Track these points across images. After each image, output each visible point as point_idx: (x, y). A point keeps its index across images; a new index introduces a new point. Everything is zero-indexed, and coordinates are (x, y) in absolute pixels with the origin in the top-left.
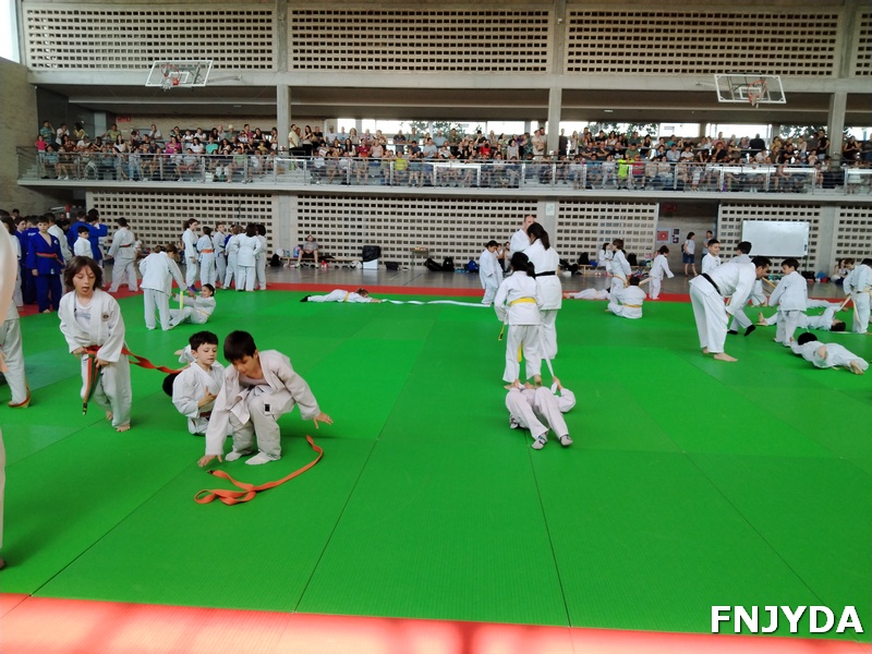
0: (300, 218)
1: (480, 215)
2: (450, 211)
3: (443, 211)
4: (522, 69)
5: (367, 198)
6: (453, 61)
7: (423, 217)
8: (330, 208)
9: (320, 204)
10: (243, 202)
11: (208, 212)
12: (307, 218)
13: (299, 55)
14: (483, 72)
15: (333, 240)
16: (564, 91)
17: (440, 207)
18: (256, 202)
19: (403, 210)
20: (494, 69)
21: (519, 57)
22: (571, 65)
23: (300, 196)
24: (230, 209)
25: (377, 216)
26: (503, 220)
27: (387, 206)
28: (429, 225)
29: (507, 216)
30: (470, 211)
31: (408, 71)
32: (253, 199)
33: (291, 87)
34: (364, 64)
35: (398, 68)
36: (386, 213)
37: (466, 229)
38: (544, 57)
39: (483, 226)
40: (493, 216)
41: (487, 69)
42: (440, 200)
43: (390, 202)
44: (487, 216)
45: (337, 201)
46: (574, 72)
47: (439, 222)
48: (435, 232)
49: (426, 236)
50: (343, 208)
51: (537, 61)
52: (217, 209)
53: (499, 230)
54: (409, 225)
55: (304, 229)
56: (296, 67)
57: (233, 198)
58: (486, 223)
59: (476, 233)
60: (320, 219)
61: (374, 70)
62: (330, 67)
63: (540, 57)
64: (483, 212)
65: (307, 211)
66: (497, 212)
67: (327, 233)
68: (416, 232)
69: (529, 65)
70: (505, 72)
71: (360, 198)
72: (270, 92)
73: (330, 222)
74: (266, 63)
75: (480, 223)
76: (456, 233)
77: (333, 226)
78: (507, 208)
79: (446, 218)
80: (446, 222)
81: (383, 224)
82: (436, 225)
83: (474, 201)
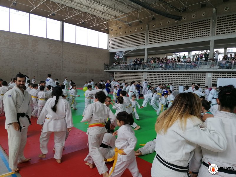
0: (148, 78)
2: (181, 76)
3: (179, 76)
4: (202, 36)
5: (161, 73)
6: (183, 37)
7: (174, 77)
8: (154, 75)
9: (152, 74)
11: (132, 76)
13: (150, 41)
14: (191, 39)
15: (154, 83)
16: (215, 40)
18: (140, 74)
19: (169, 75)
20: (194, 37)
21: (201, 33)
22: (217, 33)
23: (148, 73)
24: (135, 76)
25: (163, 77)
27: (166, 74)
28: (175, 79)
29: (196, 77)
30: (186, 76)
31: (172, 41)
33: (148, 48)
34: (163, 41)
35: (170, 41)
36: (166, 76)
37: (185, 81)
38: (209, 32)
39: (189, 80)
40: (193, 77)
41: (192, 37)
42: (178, 73)
43: (167, 74)
44: (191, 77)
45: (155, 73)
46: (218, 35)
47: (178, 78)
48: (177, 81)
49: (174, 82)
50: (156, 75)
51: (207, 33)
54: (171, 79)
55: (148, 80)
56: (149, 44)
57: (136, 73)
59: (187, 82)
61: (165, 42)
62: (156, 43)
63: (208, 32)
64: (190, 76)
65: (149, 76)
67: (153, 81)
68: (172, 81)
69: (205, 35)
70: (197, 38)
71: (160, 73)
72: (144, 50)
73: (153, 78)
74: (144, 44)
75: (189, 79)
76: (182, 81)
77: (154, 79)
78: (197, 75)
79: (180, 78)
80: (180, 79)
83: (187, 73)
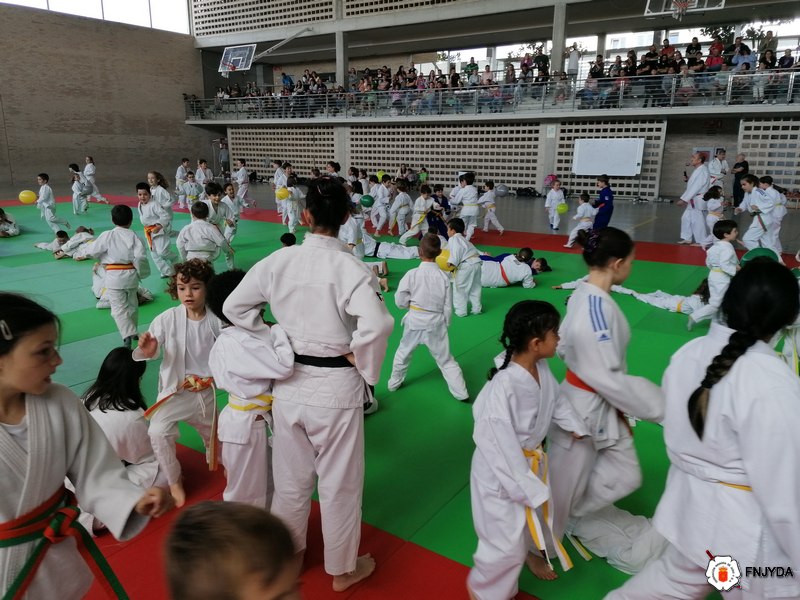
0: (352, 146)
1: (488, 140)
2: (462, 136)
9: (366, 133)
10: (316, 133)
11: (295, 142)
12: (357, 146)
13: (350, 3)
16: (568, 6)
17: (455, 133)
18: (324, 133)
23: (352, 127)
24: (308, 139)
26: (508, 143)
28: (445, 150)
29: (511, 139)
30: (479, 136)
32: (322, 130)
33: (345, 33)
34: (396, 4)
36: (413, 140)
37: (475, 153)
39: (490, 150)
40: (499, 140)
44: (493, 140)
45: (377, 130)
47: (454, 146)
48: (450, 157)
49: (443, 160)
50: (382, 137)
52: (300, 140)
53: (504, 154)
54: (430, 150)
55: (355, 155)
56: (348, 14)
57: (309, 131)
58: (493, 147)
59: (483, 157)
60: (366, 146)
64: (491, 136)
65: (357, 139)
66: (503, 136)
68: (435, 156)
72: (330, 38)
74: (328, 14)
75: (487, 147)
76: (467, 157)
78: (512, 132)
79: (460, 143)
80: (459, 147)
81: (410, 149)
82: (451, 150)
83: (482, 126)
